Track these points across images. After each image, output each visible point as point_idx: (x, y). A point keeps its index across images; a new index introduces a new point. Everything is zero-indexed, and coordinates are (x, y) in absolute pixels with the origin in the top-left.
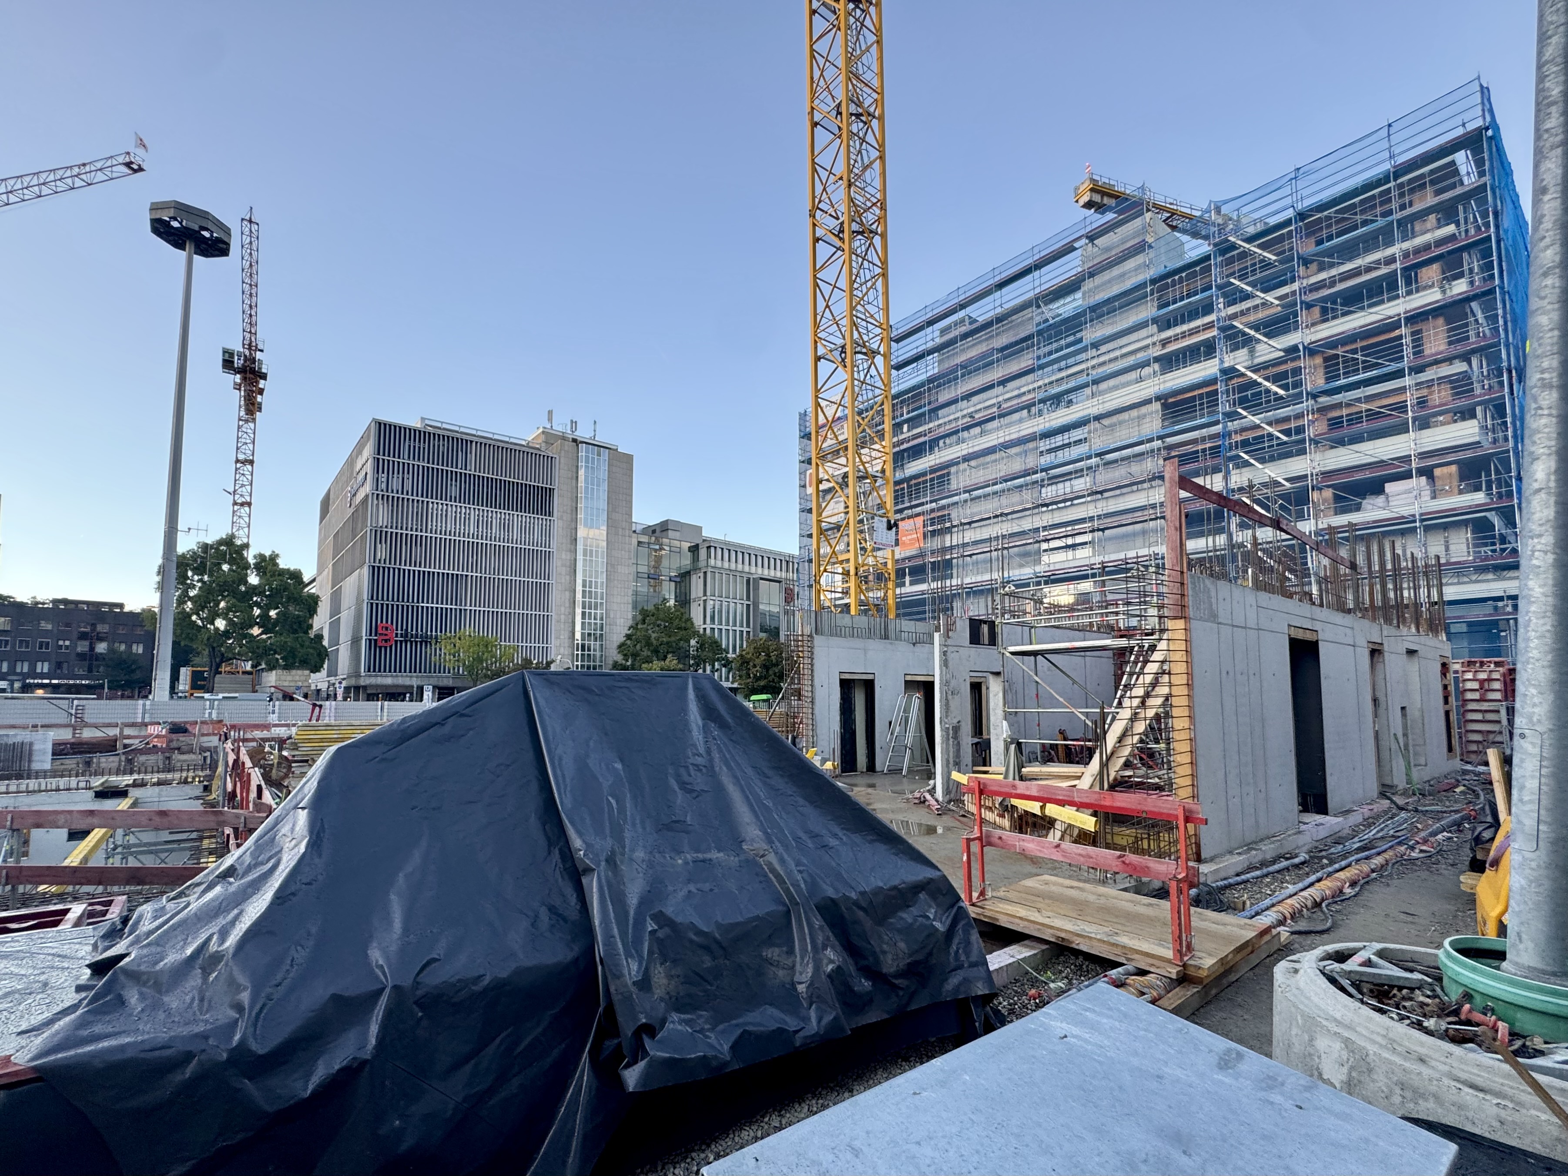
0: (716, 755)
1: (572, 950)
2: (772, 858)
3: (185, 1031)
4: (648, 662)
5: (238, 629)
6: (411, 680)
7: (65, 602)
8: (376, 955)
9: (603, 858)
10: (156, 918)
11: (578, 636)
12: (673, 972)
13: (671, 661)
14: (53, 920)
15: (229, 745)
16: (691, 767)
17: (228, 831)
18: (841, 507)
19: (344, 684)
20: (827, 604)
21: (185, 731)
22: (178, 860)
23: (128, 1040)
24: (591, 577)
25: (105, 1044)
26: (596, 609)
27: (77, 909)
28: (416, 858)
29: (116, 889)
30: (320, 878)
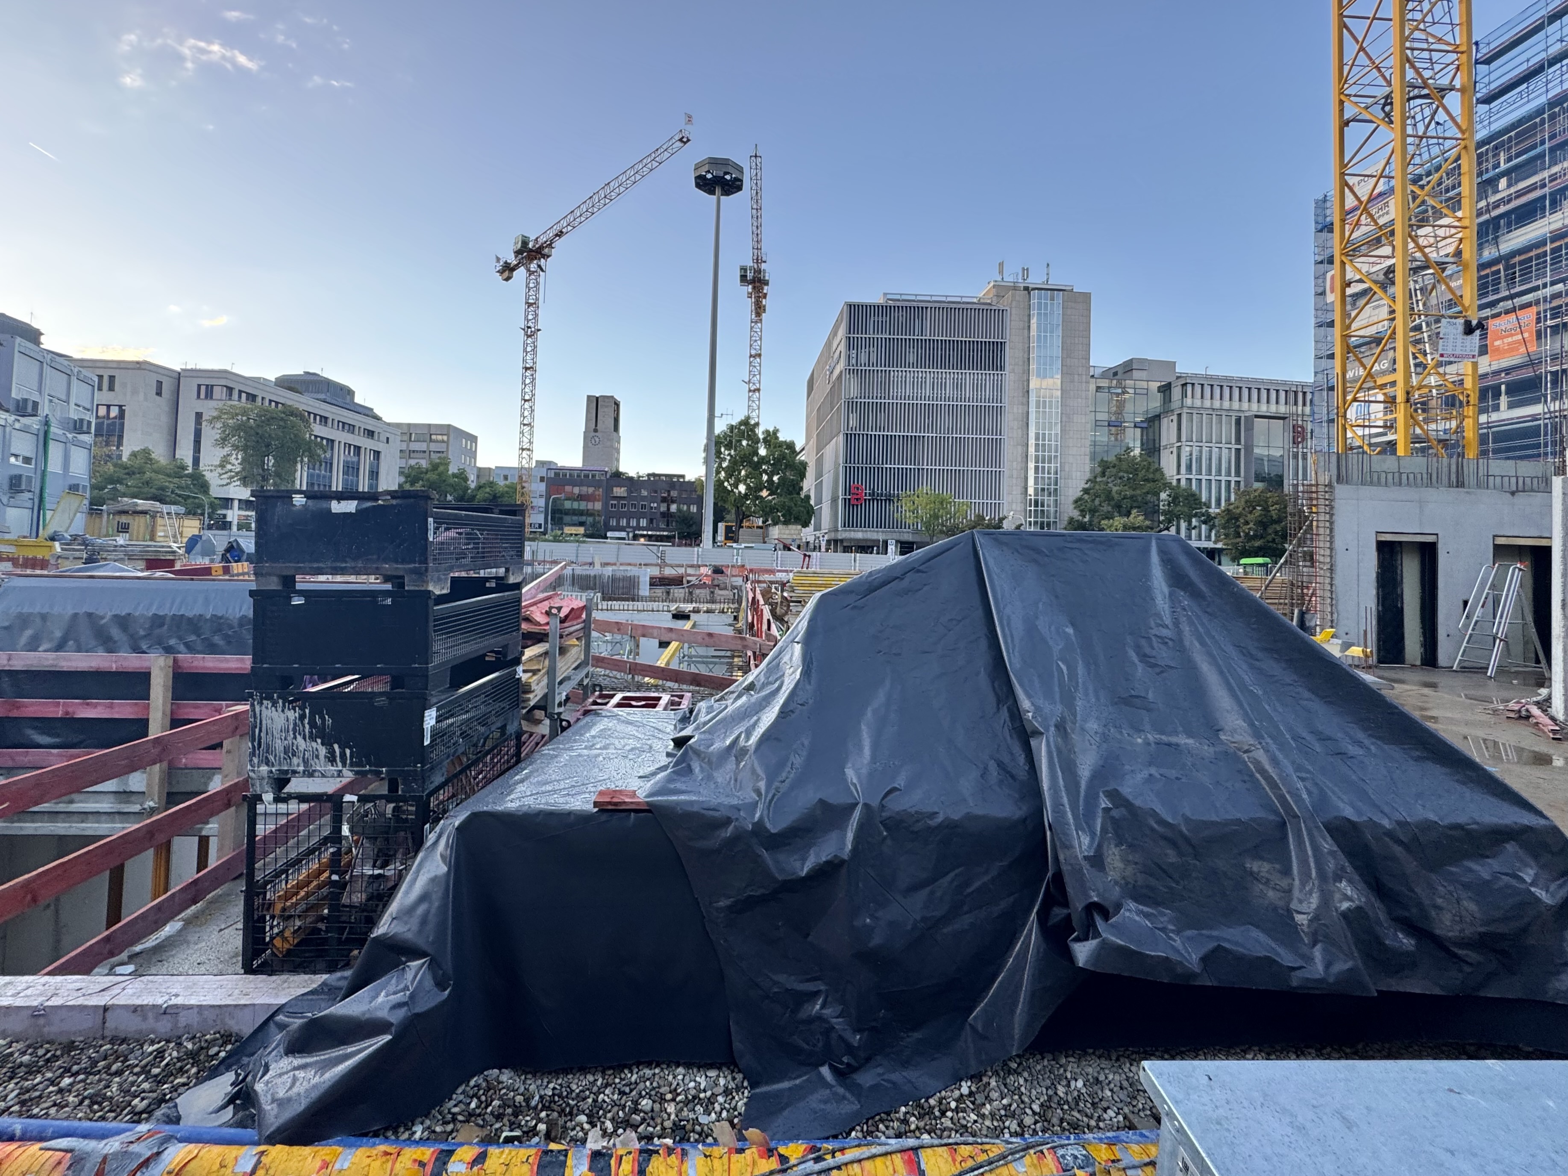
0: (1186, 629)
1: (1020, 809)
2: (1260, 755)
3: (727, 801)
4: (1108, 518)
5: (753, 491)
6: (877, 535)
7: (654, 475)
8: (850, 774)
9: (1052, 722)
10: (708, 713)
11: (1031, 491)
12: (1130, 858)
13: (1137, 518)
14: (651, 703)
15: (749, 586)
16: (1154, 639)
17: (750, 653)
18: (1384, 313)
19: (826, 537)
20: (1358, 443)
21: (722, 572)
22: (719, 671)
23: (694, 798)
24: (1044, 429)
25: (682, 797)
26: (1050, 462)
27: (665, 698)
28: (880, 697)
29: (684, 687)
30: (811, 701)
